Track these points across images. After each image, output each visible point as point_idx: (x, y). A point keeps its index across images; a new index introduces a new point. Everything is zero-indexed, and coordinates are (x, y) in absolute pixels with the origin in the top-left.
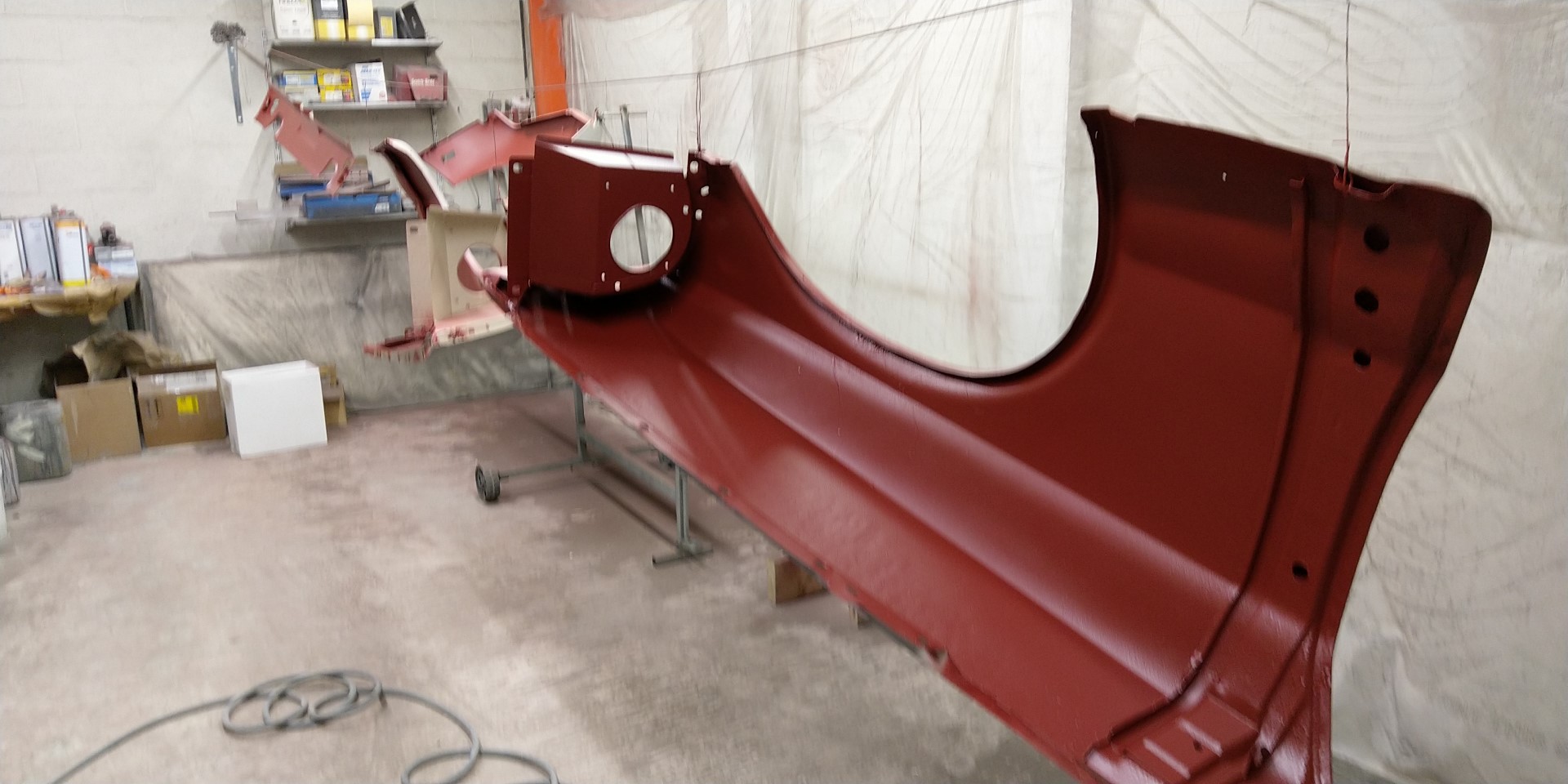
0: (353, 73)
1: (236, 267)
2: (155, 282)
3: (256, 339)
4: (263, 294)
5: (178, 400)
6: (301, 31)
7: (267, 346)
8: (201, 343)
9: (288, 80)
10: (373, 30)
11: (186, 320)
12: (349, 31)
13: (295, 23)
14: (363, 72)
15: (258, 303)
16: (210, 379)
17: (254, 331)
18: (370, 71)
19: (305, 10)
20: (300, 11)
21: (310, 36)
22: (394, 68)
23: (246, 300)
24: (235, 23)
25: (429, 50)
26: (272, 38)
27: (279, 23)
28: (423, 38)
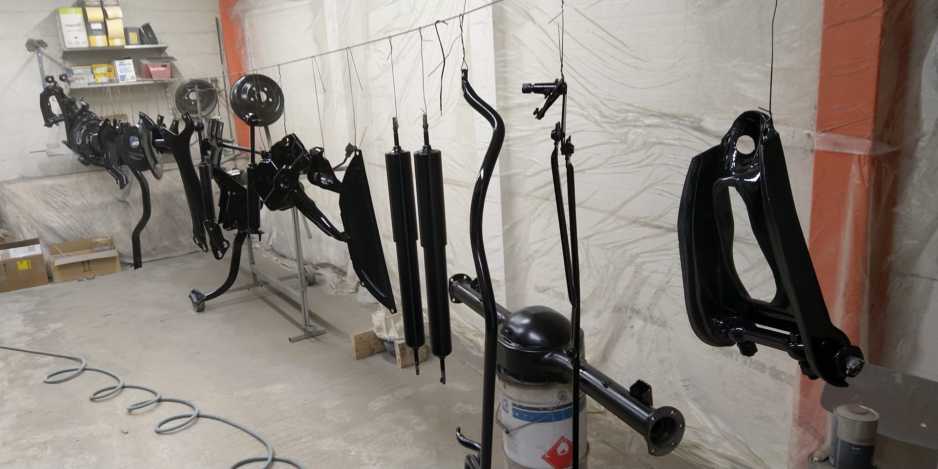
0: (114, 66)
1: (49, 182)
3: (64, 224)
4: (66, 198)
5: (18, 263)
6: (80, 43)
7: (71, 228)
8: (30, 228)
9: (75, 72)
10: (124, 40)
11: (20, 215)
12: (110, 41)
13: (76, 38)
14: (120, 65)
15: (64, 203)
16: (37, 250)
17: (63, 220)
18: (125, 64)
19: (81, 31)
20: (79, 31)
21: (86, 45)
22: (140, 62)
23: (56, 202)
24: (40, 39)
25: (162, 50)
26: (63, 47)
27: (66, 39)
28: (157, 43)
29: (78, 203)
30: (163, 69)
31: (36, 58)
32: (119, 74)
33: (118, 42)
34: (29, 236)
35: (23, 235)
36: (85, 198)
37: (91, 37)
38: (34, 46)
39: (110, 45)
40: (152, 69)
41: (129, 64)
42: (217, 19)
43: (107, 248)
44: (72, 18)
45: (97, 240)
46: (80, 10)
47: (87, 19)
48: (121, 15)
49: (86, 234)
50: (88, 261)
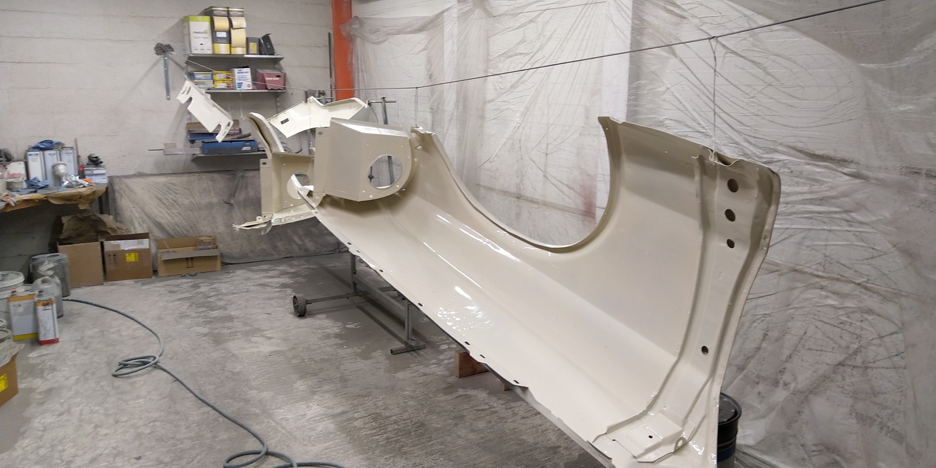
0: (233, 73)
1: (162, 180)
2: (117, 187)
3: (172, 221)
4: (177, 196)
5: (127, 255)
6: (205, 50)
7: (178, 225)
8: (141, 222)
9: (196, 77)
10: (245, 49)
11: (133, 209)
12: (232, 49)
13: (202, 44)
14: (239, 73)
15: (174, 201)
16: (145, 244)
17: (171, 216)
18: (242, 73)
19: (207, 38)
20: (204, 38)
21: (210, 52)
22: (256, 71)
23: (167, 199)
24: (168, 44)
25: (277, 61)
26: (188, 52)
27: (193, 45)
28: (273, 55)
29: (186, 202)
30: (277, 79)
31: (162, 61)
32: (237, 81)
33: (239, 51)
34: (140, 230)
35: (135, 228)
36: (194, 198)
37: (216, 45)
38: (162, 50)
39: (232, 53)
40: (267, 78)
41: (247, 73)
42: (329, 34)
43: (210, 247)
44: (200, 25)
45: (202, 238)
46: (208, 18)
47: (214, 27)
48: (244, 25)
49: (192, 231)
50: (192, 258)
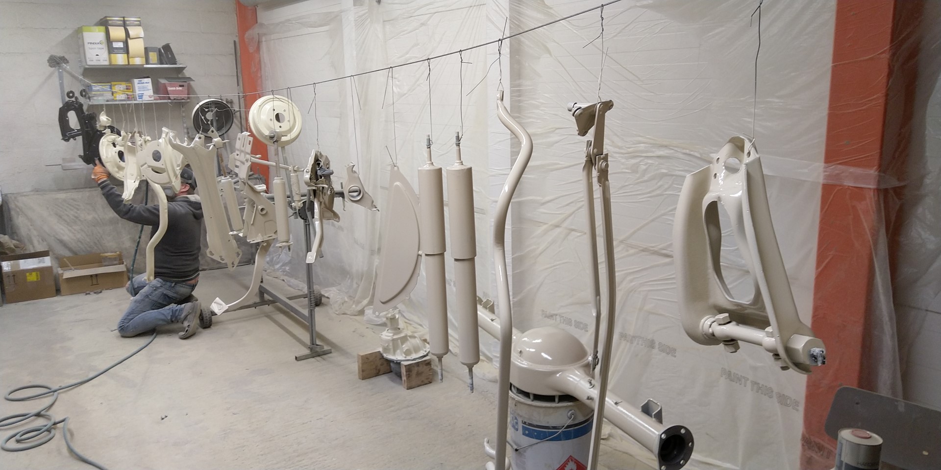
0: (133, 84)
1: (62, 196)
2: (12, 206)
3: (74, 238)
4: (79, 212)
5: (28, 274)
6: (101, 61)
7: (81, 242)
8: (41, 241)
9: (94, 88)
10: (144, 59)
11: (31, 227)
12: (130, 60)
13: (97, 55)
14: (138, 83)
15: (75, 217)
16: (47, 262)
17: (74, 233)
18: (143, 83)
19: (103, 48)
20: (100, 49)
21: (107, 63)
22: (158, 81)
23: (68, 216)
24: (62, 56)
25: (180, 70)
26: (84, 64)
27: (88, 55)
28: (176, 64)
29: (89, 217)
30: (181, 88)
31: (56, 74)
32: (138, 92)
33: (138, 61)
34: (40, 248)
35: (34, 247)
36: (96, 213)
37: (112, 55)
38: (56, 62)
39: (131, 63)
40: (169, 89)
41: (147, 82)
42: (235, 42)
43: (115, 262)
44: (94, 36)
45: (106, 254)
46: (103, 28)
47: (110, 38)
48: (142, 35)
49: (96, 248)
50: (96, 275)
